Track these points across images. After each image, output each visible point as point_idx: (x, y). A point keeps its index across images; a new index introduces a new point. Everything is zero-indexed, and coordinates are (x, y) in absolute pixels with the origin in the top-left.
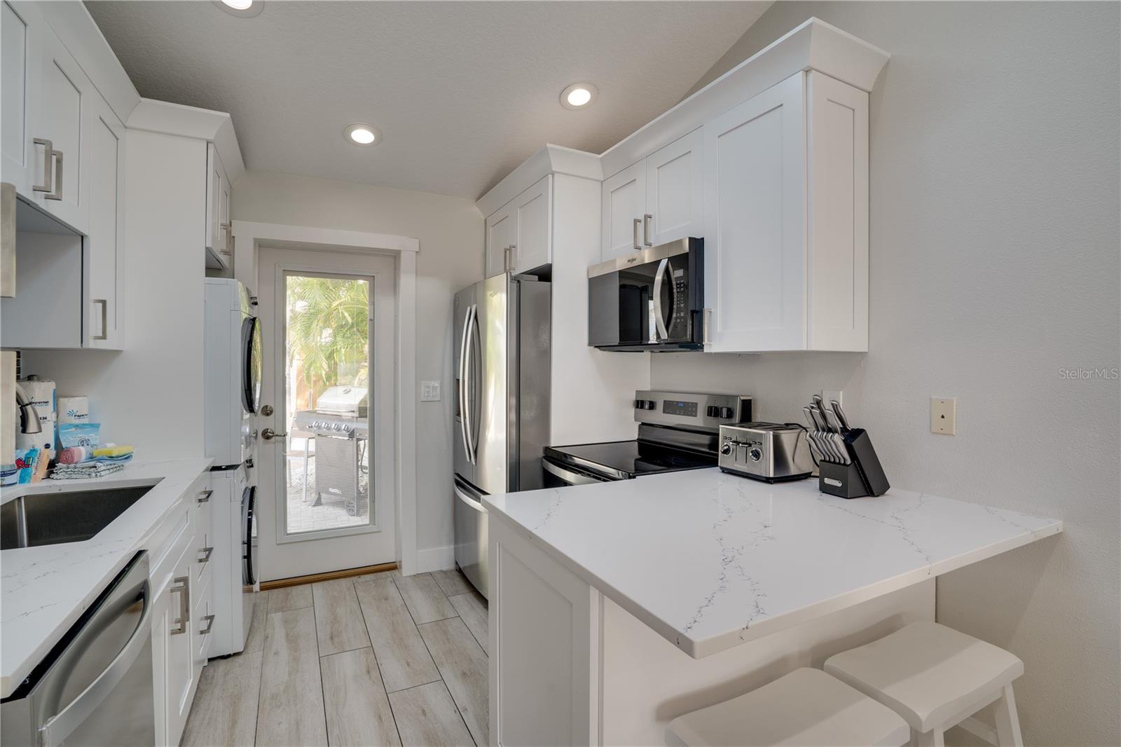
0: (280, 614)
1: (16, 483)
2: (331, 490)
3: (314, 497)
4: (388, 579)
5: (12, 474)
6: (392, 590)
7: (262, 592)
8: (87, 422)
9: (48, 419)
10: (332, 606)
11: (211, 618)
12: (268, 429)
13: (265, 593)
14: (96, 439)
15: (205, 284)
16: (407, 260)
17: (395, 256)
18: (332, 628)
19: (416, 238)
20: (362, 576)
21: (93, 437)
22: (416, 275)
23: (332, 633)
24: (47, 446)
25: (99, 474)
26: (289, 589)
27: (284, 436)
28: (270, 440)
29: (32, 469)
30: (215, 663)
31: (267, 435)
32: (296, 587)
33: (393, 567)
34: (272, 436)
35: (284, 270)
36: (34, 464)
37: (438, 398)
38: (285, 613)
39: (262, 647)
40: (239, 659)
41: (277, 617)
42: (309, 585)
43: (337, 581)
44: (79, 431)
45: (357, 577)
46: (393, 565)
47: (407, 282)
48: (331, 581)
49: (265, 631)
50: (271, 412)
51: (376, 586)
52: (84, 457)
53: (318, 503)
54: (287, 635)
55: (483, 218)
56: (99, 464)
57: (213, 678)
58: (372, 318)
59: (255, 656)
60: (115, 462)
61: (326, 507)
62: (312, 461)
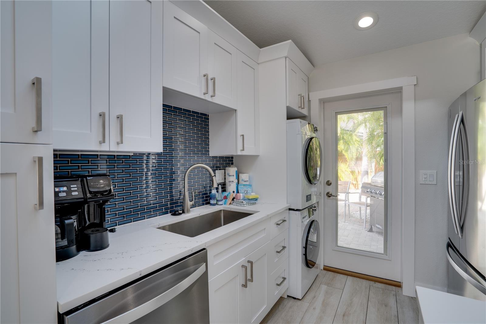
0: (326, 286)
1: (222, 204)
2: (377, 225)
3: (368, 227)
4: (393, 292)
5: (221, 201)
6: (392, 301)
7: (324, 271)
8: (248, 184)
9: (234, 182)
10: (353, 295)
11: (284, 279)
12: (329, 192)
13: (325, 272)
14: (250, 191)
15: (287, 123)
16: (408, 92)
17: (398, 91)
18: (347, 309)
19: (415, 76)
20: (377, 283)
21: (249, 190)
22: (415, 100)
23: (345, 312)
24: (234, 192)
25: (244, 205)
26: (336, 274)
27: (336, 196)
28: (330, 198)
29: (228, 200)
30: (290, 298)
31: (329, 195)
32: (339, 274)
33: (398, 285)
34: (331, 196)
35: (336, 113)
36: (228, 198)
37: (435, 182)
38: (328, 287)
39: (310, 301)
40: (299, 302)
41: (324, 287)
42: (347, 276)
43: (361, 280)
44: (245, 187)
45: (374, 282)
46: (398, 284)
47: (409, 107)
48: (358, 279)
49: (316, 293)
50: (331, 184)
51: (383, 293)
52: (242, 198)
53: (371, 230)
54: (324, 300)
55: (478, 44)
56: (244, 201)
57: (286, 305)
58: (386, 132)
59: (305, 304)
60: (250, 201)
61: (374, 234)
62: (368, 208)
